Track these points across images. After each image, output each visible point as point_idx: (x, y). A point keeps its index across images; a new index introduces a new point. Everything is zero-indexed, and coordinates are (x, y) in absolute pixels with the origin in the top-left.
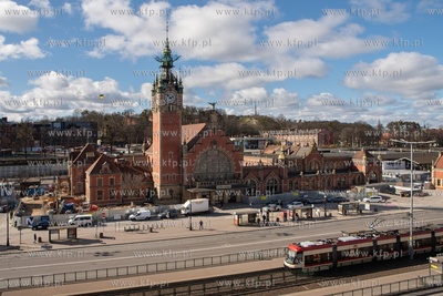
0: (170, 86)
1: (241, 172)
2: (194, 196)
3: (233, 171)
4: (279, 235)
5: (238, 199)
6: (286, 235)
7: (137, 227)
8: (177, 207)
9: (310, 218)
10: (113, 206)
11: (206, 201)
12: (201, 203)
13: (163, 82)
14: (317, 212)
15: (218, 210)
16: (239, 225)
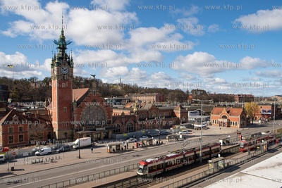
0: (63, 62)
1: (111, 119)
2: (81, 136)
3: (106, 119)
4: (134, 156)
5: (110, 136)
6: (138, 156)
7: (41, 160)
8: (70, 144)
9: (151, 145)
10: (22, 146)
11: (89, 138)
12: (86, 140)
13: (59, 59)
14: (155, 141)
15: (97, 144)
16: (110, 152)
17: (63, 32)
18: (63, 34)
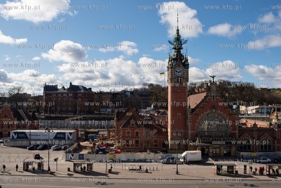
1: (237, 132)
2: (195, 148)
3: (230, 131)
5: (233, 154)
13: (174, 59)
15: (211, 161)
17: (178, 30)
18: (178, 33)
